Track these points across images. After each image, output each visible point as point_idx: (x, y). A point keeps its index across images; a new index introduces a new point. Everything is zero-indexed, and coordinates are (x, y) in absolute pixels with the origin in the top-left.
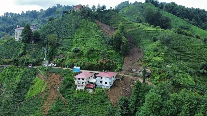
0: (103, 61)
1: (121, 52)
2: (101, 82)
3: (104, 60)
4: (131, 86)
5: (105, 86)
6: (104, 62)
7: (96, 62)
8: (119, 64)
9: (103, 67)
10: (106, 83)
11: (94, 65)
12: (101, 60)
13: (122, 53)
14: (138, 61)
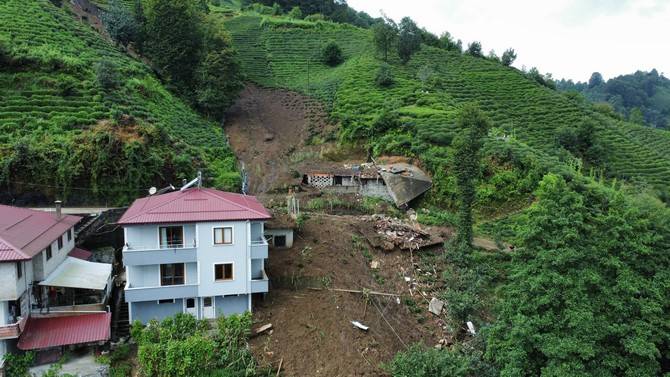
0: (120, 134)
1: (204, 95)
2: (173, 274)
3: (126, 123)
4: (375, 265)
5: (208, 301)
6: (132, 141)
7: (68, 139)
8: (217, 154)
9: (123, 173)
10: (224, 272)
11: (56, 156)
12: (103, 123)
13: (209, 101)
14: (309, 142)
